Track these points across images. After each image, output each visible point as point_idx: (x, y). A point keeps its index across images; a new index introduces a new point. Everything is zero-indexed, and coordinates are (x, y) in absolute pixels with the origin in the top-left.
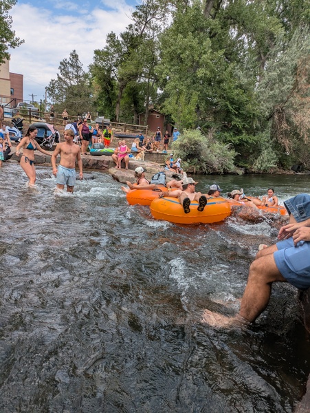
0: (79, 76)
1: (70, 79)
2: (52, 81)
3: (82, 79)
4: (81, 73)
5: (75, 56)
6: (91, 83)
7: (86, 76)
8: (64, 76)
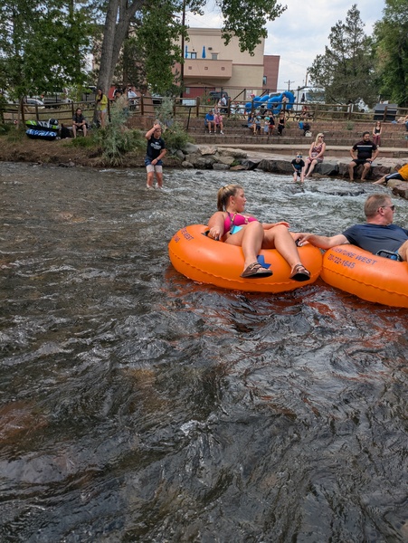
0: (358, 44)
1: (343, 51)
2: (318, 57)
3: (362, 47)
4: (360, 39)
5: (354, 14)
6: (373, 52)
7: (367, 41)
8: (335, 47)
